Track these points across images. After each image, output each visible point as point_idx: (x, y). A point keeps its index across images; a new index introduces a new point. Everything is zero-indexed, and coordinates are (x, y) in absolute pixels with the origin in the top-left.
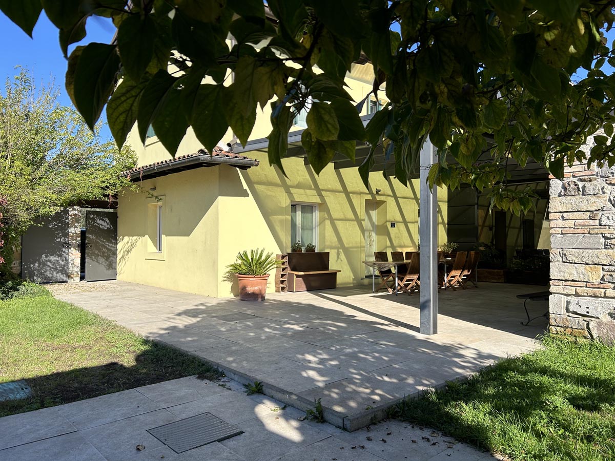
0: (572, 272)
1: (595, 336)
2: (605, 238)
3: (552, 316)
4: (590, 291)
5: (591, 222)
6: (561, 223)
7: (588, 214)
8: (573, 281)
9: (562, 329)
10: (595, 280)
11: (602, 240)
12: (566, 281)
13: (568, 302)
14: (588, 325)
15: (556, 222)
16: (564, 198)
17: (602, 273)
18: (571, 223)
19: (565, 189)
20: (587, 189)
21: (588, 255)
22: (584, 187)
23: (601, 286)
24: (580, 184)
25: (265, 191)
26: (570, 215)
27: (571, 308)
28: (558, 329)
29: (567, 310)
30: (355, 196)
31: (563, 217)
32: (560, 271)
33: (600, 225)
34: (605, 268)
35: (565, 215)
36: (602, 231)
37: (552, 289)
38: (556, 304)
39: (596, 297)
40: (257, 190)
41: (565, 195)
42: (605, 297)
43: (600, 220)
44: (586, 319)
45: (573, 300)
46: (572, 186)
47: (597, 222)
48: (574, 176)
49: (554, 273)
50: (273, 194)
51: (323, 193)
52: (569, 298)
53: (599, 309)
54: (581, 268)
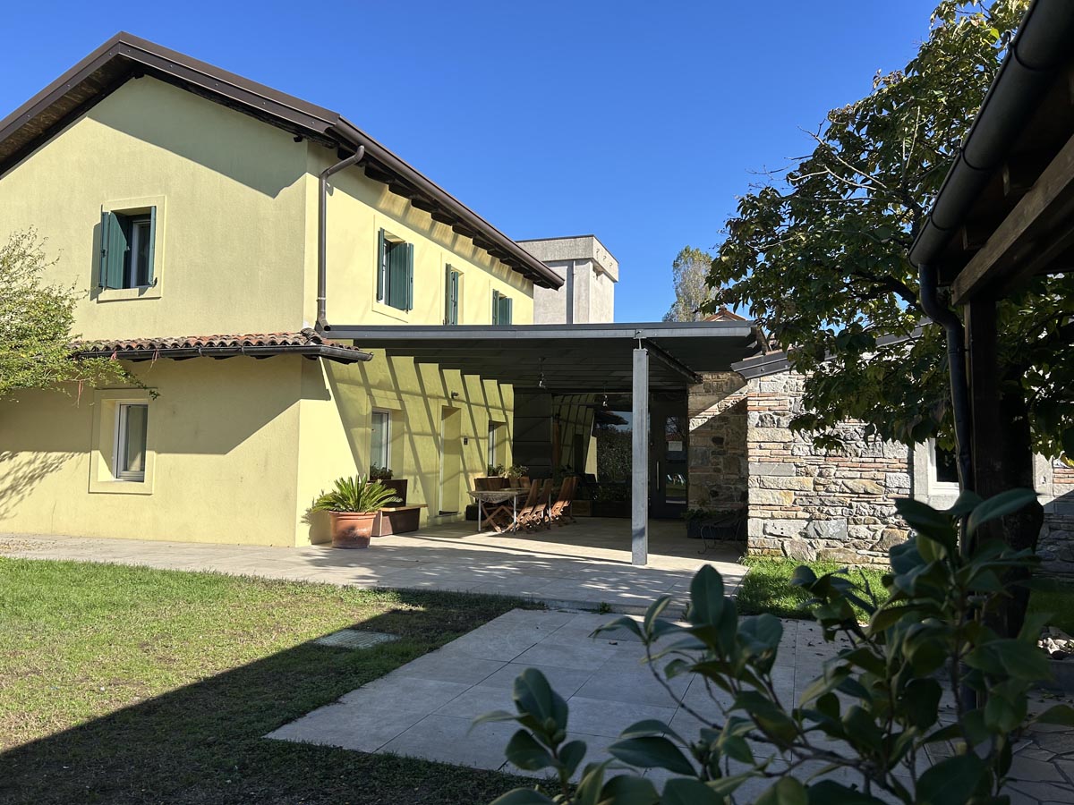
0: (768, 497)
1: (788, 554)
2: (797, 466)
3: (750, 539)
4: (784, 514)
5: (785, 452)
6: (759, 452)
7: (782, 444)
8: (770, 505)
9: (760, 551)
10: (788, 503)
11: (794, 468)
12: (763, 505)
13: (765, 525)
14: (783, 544)
15: (754, 451)
16: (761, 429)
17: (794, 497)
18: (768, 452)
19: (762, 421)
20: (781, 423)
21: (783, 482)
22: (779, 420)
23: (793, 509)
24: (776, 418)
25: (347, 392)
26: (767, 445)
27: (768, 531)
28: (756, 550)
29: (764, 532)
30: (432, 400)
31: (760, 446)
32: (758, 496)
33: (793, 455)
34: (797, 492)
35: (762, 444)
36: (794, 460)
37: (751, 513)
38: (754, 528)
39: (788, 518)
40: (340, 392)
41: (762, 426)
42: (797, 518)
43: (792, 450)
44: (781, 539)
45: (770, 522)
46: (768, 418)
47: (790, 452)
48: (769, 410)
49: (752, 499)
50: (355, 397)
51: (403, 396)
52: (765, 521)
53: (792, 529)
54: (777, 493)
